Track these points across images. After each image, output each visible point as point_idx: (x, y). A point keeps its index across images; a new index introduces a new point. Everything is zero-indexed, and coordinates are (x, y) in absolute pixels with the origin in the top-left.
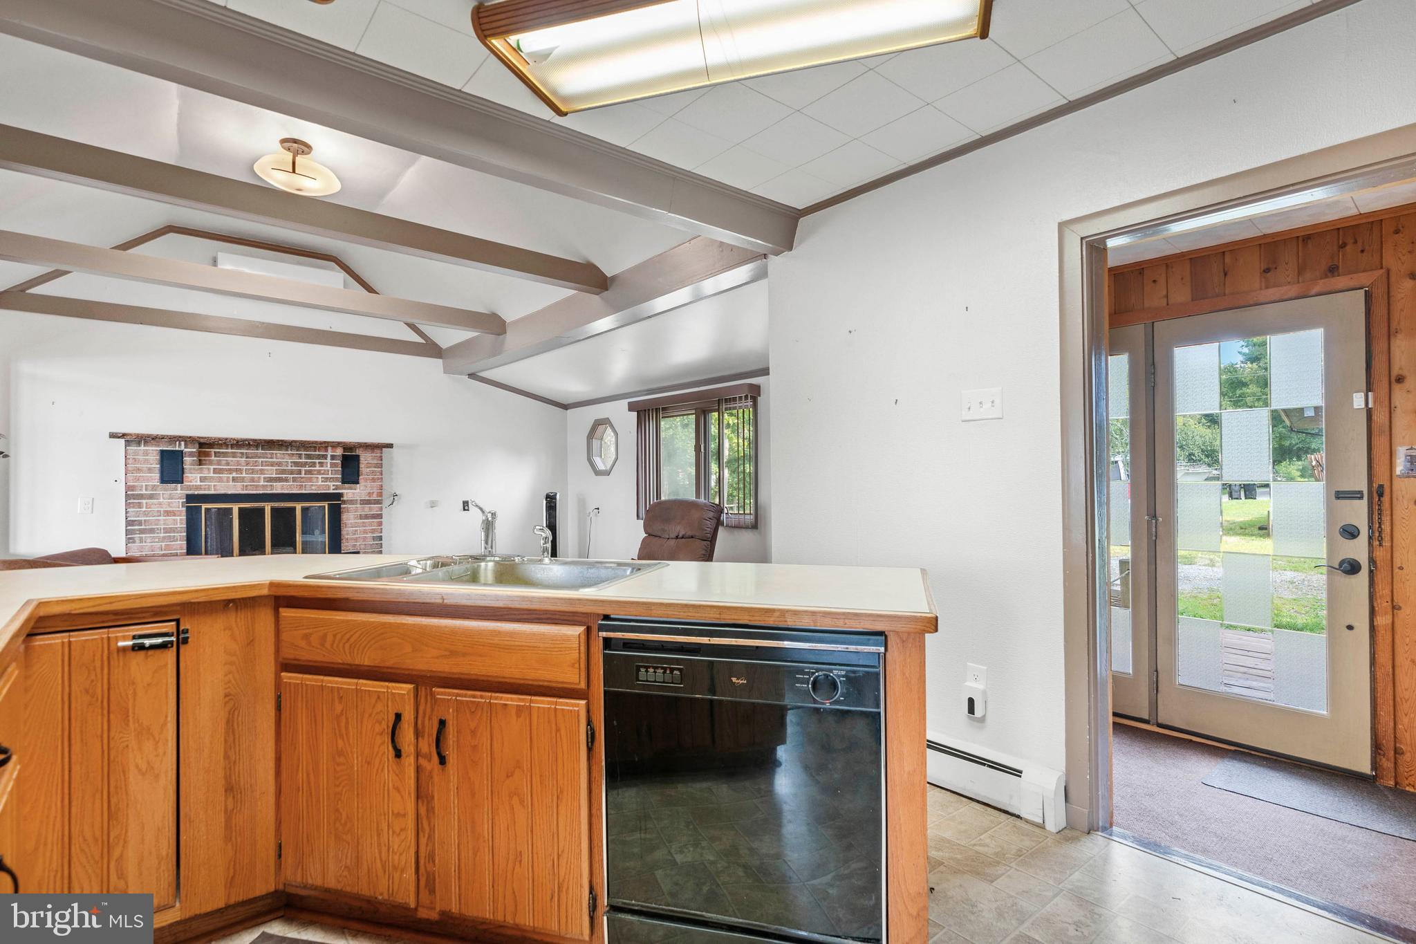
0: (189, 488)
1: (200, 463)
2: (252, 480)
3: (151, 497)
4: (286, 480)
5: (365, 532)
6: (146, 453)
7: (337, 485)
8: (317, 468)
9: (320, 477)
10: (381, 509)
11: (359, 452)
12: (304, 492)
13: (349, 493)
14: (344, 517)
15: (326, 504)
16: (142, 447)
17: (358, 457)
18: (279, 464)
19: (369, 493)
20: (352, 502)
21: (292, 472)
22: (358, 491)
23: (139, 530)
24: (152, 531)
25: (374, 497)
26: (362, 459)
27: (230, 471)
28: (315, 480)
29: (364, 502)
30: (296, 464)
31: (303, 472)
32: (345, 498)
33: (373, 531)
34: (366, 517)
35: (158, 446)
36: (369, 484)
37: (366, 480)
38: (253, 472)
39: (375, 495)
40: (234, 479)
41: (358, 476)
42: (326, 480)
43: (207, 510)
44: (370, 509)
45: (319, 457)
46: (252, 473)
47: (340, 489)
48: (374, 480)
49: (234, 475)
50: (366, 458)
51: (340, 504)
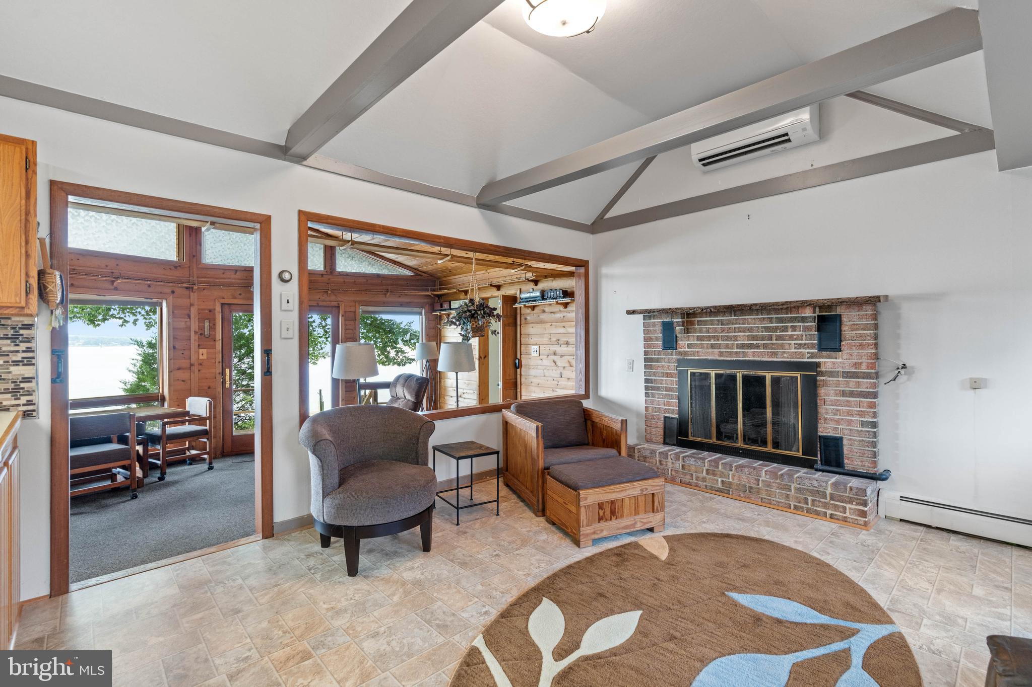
0: (681, 354)
1: (687, 331)
2: (727, 346)
3: (657, 360)
4: (757, 347)
5: (850, 413)
6: (654, 324)
7: (812, 353)
8: (790, 333)
9: (793, 342)
10: (875, 386)
11: (839, 310)
12: (775, 359)
13: (827, 362)
14: (822, 391)
15: (798, 375)
16: (652, 321)
17: (838, 318)
18: (750, 330)
19: (855, 364)
20: (831, 374)
21: (763, 338)
22: (840, 360)
23: (651, 387)
24: (658, 389)
25: (864, 369)
26: (844, 319)
27: (709, 338)
28: (787, 347)
29: (848, 375)
30: (767, 329)
31: (774, 338)
32: (823, 369)
33: (862, 414)
34: (852, 394)
35: (661, 318)
36: (855, 352)
37: (851, 347)
38: (727, 338)
39: (864, 366)
40: (712, 346)
41: (841, 341)
42: (800, 346)
43: (693, 374)
44: (858, 385)
45: (791, 320)
46: (727, 340)
47: (817, 358)
48: (861, 346)
49: (712, 342)
50: (850, 319)
51: (815, 376)
